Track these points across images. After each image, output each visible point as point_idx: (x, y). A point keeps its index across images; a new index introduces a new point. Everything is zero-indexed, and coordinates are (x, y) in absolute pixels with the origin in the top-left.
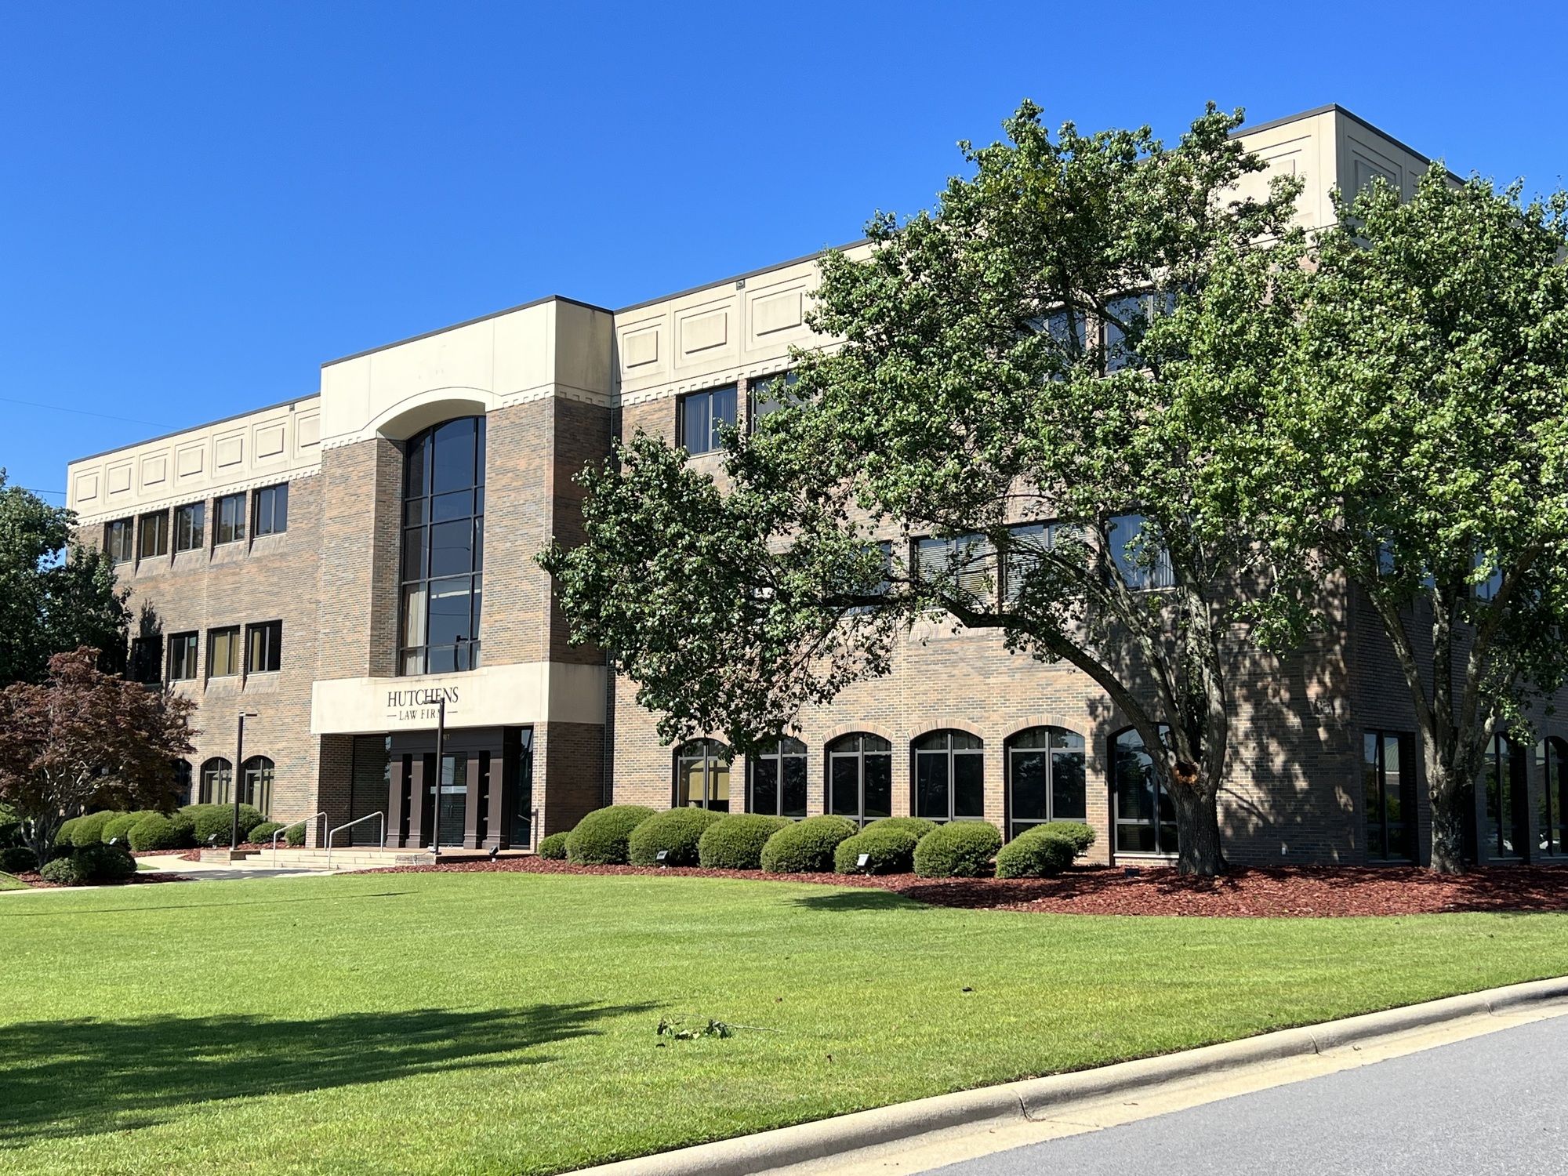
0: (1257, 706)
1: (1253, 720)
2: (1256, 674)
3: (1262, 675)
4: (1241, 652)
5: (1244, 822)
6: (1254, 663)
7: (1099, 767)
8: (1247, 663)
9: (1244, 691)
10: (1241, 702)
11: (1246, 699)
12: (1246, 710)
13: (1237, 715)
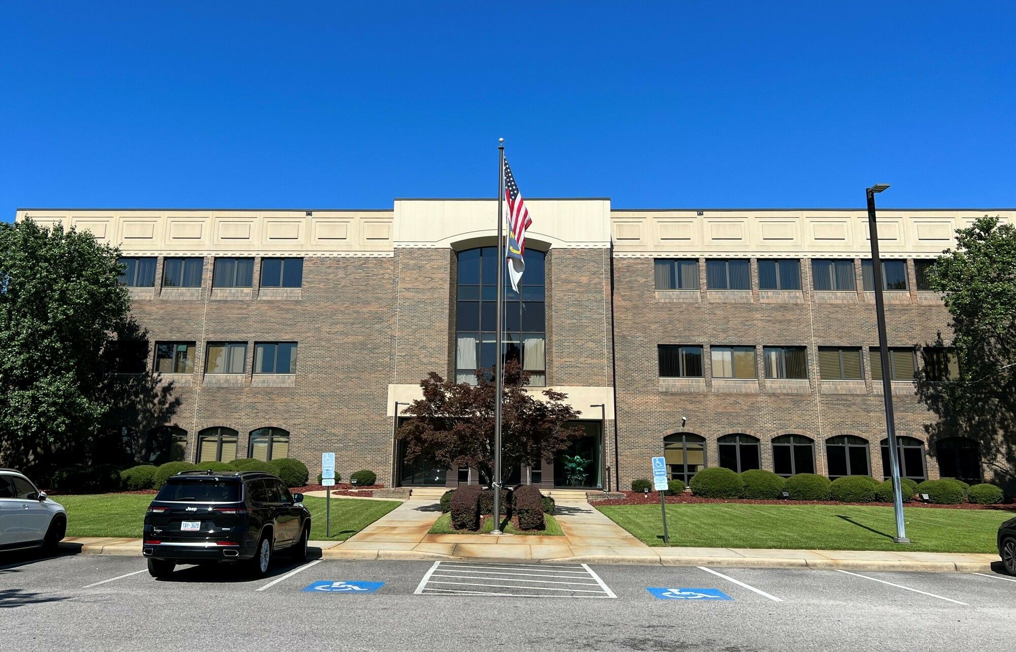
0: (1006, 431)
1: (1004, 436)
2: (1004, 419)
3: (1006, 420)
4: (996, 409)
5: (1004, 477)
6: (1003, 414)
7: (932, 454)
8: (1000, 414)
9: (999, 425)
10: (998, 429)
11: (1001, 428)
12: (1001, 432)
13: (997, 434)
